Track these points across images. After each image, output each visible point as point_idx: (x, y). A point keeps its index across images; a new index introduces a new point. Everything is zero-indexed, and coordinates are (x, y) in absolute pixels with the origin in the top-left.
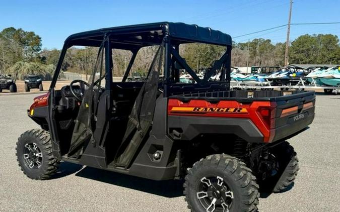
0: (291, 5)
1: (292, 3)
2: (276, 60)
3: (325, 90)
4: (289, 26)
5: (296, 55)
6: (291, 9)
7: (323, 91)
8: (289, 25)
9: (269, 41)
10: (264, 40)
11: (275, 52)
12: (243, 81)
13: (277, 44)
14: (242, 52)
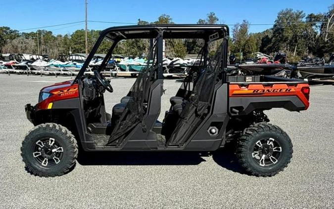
0: (86, 5)
1: (86, 4)
2: (60, 49)
3: (132, 74)
4: (86, 23)
5: (75, 46)
6: (86, 8)
7: (130, 75)
8: (86, 21)
9: (51, 32)
10: (46, 31)
11: (57, 42)
12: (64, 67)
13: (58, 36)
14: (27, 41)
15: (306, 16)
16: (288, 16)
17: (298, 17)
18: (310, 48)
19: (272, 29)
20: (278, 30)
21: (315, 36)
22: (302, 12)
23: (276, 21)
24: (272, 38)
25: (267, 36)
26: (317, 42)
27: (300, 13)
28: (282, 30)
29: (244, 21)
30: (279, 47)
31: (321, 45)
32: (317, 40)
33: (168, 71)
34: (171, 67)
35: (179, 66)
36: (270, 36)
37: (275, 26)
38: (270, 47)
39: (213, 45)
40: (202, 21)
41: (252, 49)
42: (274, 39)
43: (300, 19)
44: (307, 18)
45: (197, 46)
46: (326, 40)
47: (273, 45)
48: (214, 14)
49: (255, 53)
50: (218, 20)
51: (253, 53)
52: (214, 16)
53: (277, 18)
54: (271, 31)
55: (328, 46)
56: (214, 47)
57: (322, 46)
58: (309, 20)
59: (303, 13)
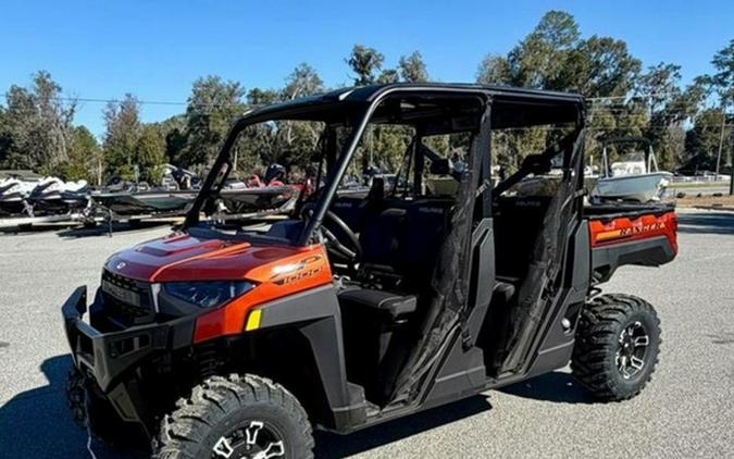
15: (247, 93)
16: (213, 90)
17: (232, 93)
18: (263, 156)
19: (186, 116)
20: (197, 119)
21: (269, 134)
22: (238, 84)
23: (190, 100)
24: (188, 135)
25: (176, 130)
26: (275, 143)
27: (235, 87)
28: (206, 118)
29: (129, 95)
30: (204, 154)
31: (283, 150)
32: (275, 142)
33: (30, 212)
34: (35, 201)
35: (58, 197)
36: (182, 130)
37: (190, 109)
38: (187, 154)
39: (57, 149)
40: (20, 90)
41: (154, 157)
42: (191, 136)
43: (237, 99)
44: (248, 96)
45: (15, 149)
46: (290, 141)
47: (191, 149)
48: (48, 76)
49: (161, 166)
50: (60, 90)
51: (156, 167)
52: (48, 80)
53: (192, 93)
54: (182, 120)
55: (295, 152)
56: (60, 152)
57: (285, 153)
58: (252, 100)
59: (240, 87)
